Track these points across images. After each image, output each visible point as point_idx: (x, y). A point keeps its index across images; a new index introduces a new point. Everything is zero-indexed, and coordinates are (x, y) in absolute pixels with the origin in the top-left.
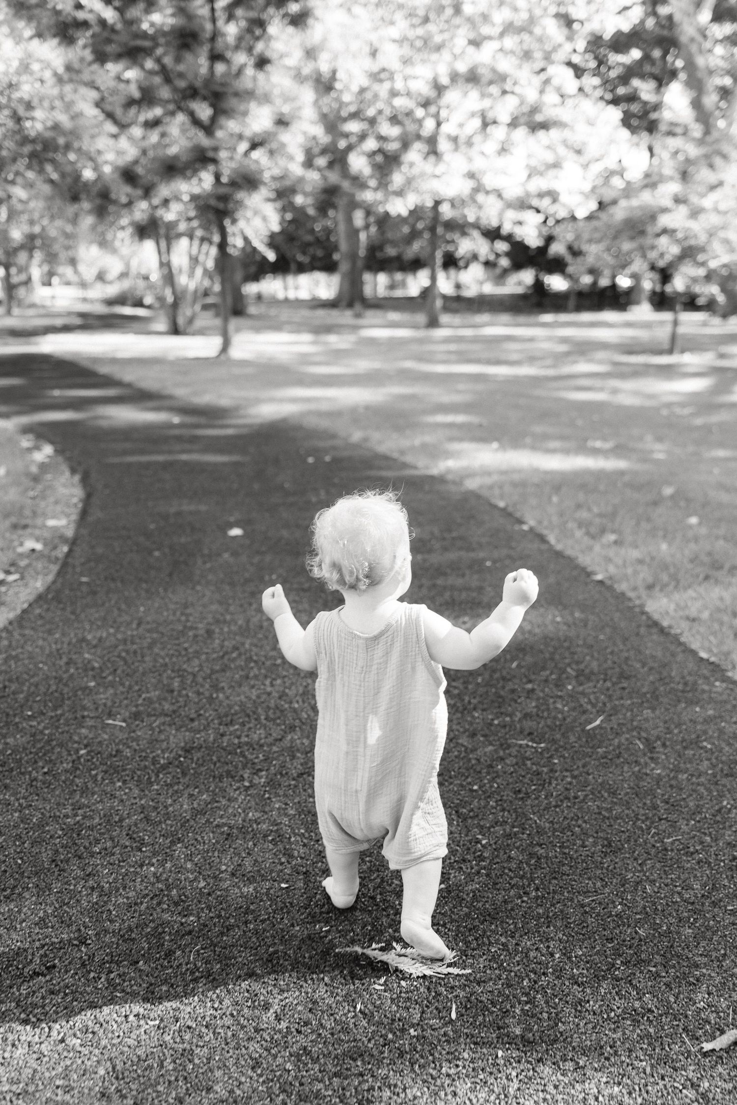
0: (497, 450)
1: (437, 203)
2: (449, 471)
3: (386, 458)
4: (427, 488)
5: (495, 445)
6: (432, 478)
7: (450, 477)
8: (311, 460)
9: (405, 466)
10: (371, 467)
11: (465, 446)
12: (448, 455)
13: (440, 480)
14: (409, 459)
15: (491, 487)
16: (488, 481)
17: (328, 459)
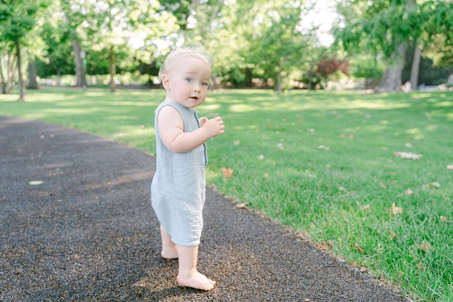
0: (144, 128)
1: (112, 47)
2: (120, 138)
3: (86, 134)
4: (107, 148)
5: (143, 126)
6: (111, 143)
7: (120, 142)
8: (42, 137)
9: (96, 137)
10: (76, 139)
11: (128, 127)
12: (119, 131)
13: (116, 143)
14: (98, 134)
15: (144, 146)
16: (142, 142)
17: (52, 136)
